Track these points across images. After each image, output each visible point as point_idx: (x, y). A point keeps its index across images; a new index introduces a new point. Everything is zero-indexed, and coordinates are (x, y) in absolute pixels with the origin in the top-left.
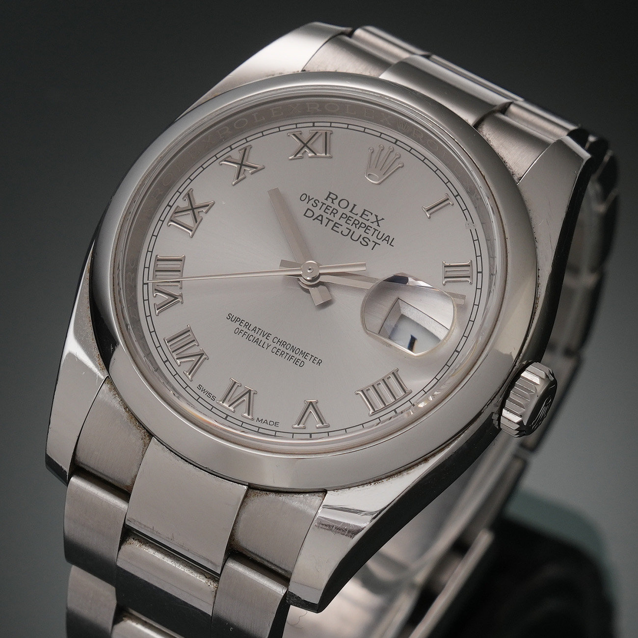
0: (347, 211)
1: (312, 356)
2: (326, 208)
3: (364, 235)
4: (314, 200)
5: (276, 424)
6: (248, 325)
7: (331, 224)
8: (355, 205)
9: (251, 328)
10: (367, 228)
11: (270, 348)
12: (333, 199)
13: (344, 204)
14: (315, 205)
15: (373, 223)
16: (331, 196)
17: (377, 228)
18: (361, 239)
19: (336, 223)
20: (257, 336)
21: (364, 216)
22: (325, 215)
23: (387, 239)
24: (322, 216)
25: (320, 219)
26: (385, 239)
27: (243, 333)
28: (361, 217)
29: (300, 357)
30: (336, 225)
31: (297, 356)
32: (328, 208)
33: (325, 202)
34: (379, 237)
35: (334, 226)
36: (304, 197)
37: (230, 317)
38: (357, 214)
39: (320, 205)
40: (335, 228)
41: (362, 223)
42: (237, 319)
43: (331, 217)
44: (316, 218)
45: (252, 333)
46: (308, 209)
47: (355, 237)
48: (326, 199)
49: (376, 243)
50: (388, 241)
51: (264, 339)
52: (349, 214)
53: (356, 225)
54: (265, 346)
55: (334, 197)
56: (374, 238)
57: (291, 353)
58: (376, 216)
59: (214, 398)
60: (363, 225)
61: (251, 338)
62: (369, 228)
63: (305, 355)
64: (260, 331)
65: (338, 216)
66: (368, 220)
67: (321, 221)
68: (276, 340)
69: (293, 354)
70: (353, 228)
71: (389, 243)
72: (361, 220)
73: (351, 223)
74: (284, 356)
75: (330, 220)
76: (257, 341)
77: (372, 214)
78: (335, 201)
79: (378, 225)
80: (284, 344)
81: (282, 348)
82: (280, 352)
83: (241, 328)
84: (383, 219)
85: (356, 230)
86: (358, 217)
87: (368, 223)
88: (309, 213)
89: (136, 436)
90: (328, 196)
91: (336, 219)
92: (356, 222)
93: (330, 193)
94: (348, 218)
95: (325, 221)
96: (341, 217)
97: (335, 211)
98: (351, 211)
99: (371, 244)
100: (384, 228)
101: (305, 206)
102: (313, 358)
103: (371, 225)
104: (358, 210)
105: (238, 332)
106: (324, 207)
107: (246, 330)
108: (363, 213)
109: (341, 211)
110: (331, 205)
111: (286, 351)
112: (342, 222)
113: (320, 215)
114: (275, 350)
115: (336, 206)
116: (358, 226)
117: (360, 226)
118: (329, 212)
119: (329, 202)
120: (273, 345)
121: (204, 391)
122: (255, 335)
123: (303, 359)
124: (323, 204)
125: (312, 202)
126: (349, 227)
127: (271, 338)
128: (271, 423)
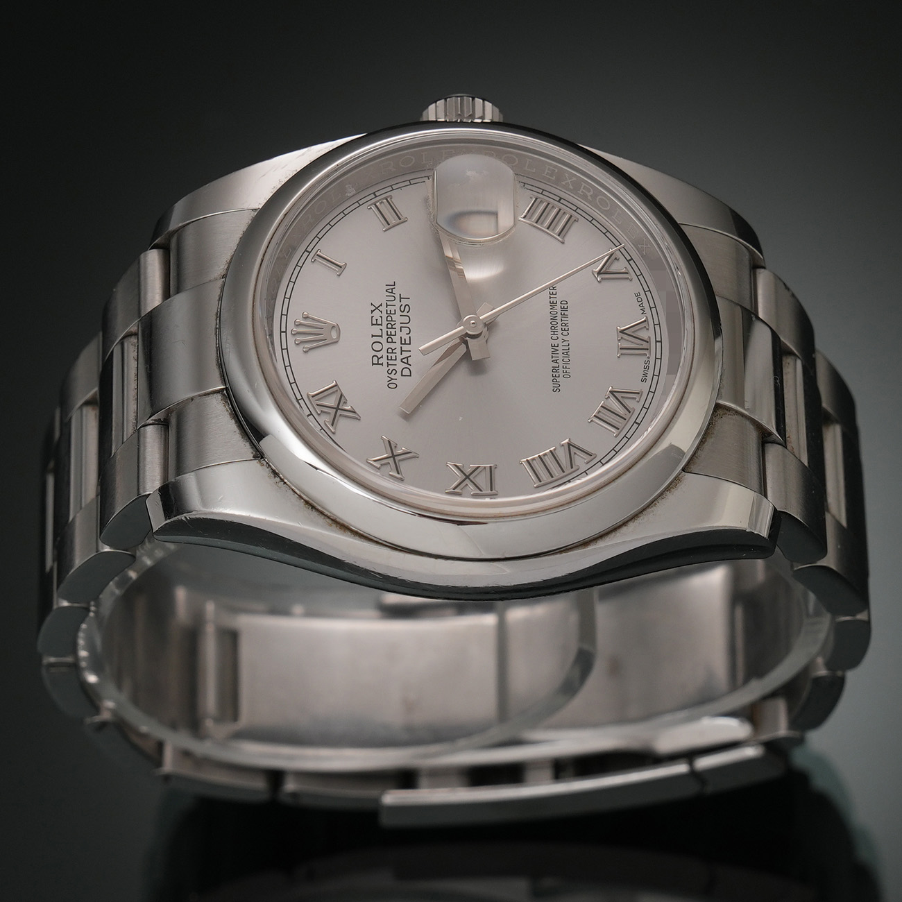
0: (383, 340)
1: (550, 298)
2: (391, 360)
3: (398, 313)
4: (389, 375)
5: (638, 296)
6: (555, 370)
7: (405, 347)
8: (373, 336)
9: (557, 365)
10: (389, 314)
11: (565, 338)
12: (378, 359)
13: (377, 347)
14: (394, 372)
15: (381, 312)
16: (375, 361)
17: (384, 305)
18: (405, 313)
19: (401, 344)
20: (561, 356)
21: (379, 322)
22: (400, 357)
24: (402, 359)
25: (406, 360)
26: (392, 292)
27: (565, 370)
28: (381, 325)
29: (558, 308)
30: (403, 342)
31: (559, 311)
32: (390, 358)
33: (385, 364)
34: (392, 299)
35: (405, 344)
36: (392, 385)
37: (557, 389)
38: (381, 330)
39: (391, 368)
40: (408, 342)
41: (387, 321)
42: (555, 381)
43: (398, 351)
44: (407, 363)
45: (560, 362)
46: (402, 375)
47: (407, 320)
48: (382, 364)
49: (401, 298)
50: (392, 289)
51: (560, 348)
52: (385, 336)
53: (392, 326)
54: (566, 343)
55: (375, 359)
56: (397, 302)
57: (559, 318)
58: (372, 312)
59: (647, 362)
60: (389, 319)
61: (566, 360)
63: (553, 305)
64: (553, 355)
65: (393, 346)
66: (381, 317)
67: (407, 358)
68: (555, 337)
69: (559, 315)
70: (398, 326)
71: (393, 287)
72: (385, 323)
73: (393, 331)
74: (566, 322)
75: (402, 351)
76: (566, 354)
77: (372, 317)
78: (379, 355)
79: (381, 305)
80: (554, 328)
81: (559, 327)
82: (563, 328)
83: (562, 374)
84: (372, 304)
85: (398, 322)
86: (384, 327)
87: (384, 316)
88: (406, 372)
90: (378, 364)
91: (398, 345)
92: (390, 326)
93: (373, 364)
94: (390, 335)
95: (405, 354)
96: (392, 342)
97: (390, 351)
98: (381, 336)
99: (404, 302)
100: (381, 298)
101: (400, 380)
102: (552, 296)
103: (384, 312)
104: (375, 330)
105: (567, 375)
106: (390, 362)
107: (561, 369)
108: (377, 324)
109: (386, 346)
110: (385, 357)
111: (560, 323)
112: (395, 339)
113: (402, 361)
114: (565, 333)
115: (384, 353)
116: (393, 323)
117: (392, 321)
118: (393, 355)
119: (384, 361)
120: (561, 337)
121: (645, 375)
122: (561, 358)
123: (559, 304)
124: (388, 365)
125: (392, 376)
126: (398, 330)
127: (555, 343)
128: (639, 300)
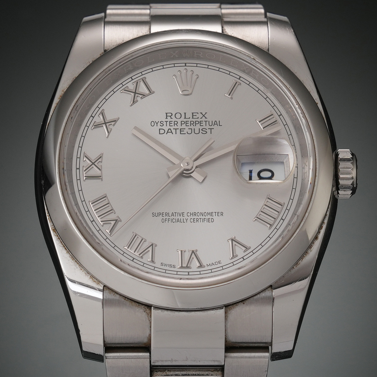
0: (182, 119)
1: (215, 212)
2: (170, 123)
3: (201, 128)
4: (159, 122)
5: (219, 262)
6: (167, 214)
7: (178, 131)
8: (185, 113)
9: (170, 215)
10: (200, 123)
11: (189, 220)
12: (170, 116)
13: (178, 116)
14: (162, 125)
15: (201, 118)
16: (168, 115)
17: (206, 119)
18: (201, 131)
19: (181, 129)
20: (177, 218)
21: (194, 117)
22: (172, 128)
23: (216, 123)
24: (170, 129)
25: (169, 131)
26: (214, 124)
27: (167, 220)
28: (193, 118)
29: (209, 217)
30: (182, 130)
31: (206, 217)
32: (171, 122)
33: (167, 120)
34: (211, 124)
35: (181, 131)
36: (154, 123)
37: (154, 215)
38: (190, 118)
39: (165, 123)
40: (182, 132)
41: (196, 121)
42: (159, 214)
43: (176, 127)
44: (168, 132)
45: (172, 217)
46: (160, 129)
47: (197, 131)
48: (167, 118)
49: (211, 129)
50: (217, 124)
51: (182, 217)
52: (185, 120)
53: (193, 124)
54: (185, 221)
55: (170, 115)
56: (208, 127)
57: (202, 217)
58: (201, 113)
59: (174, 266)
61: (174, 221)
62: (201, 122)
63: (211, 214)
64: (177, 214)
65: (179, 124)
66: (198, 118)
67: (171, 132)
68: (189, 214)
69: (204, 217)
70: (192, 127)
71: (218, 125)
72: (194, 120)
73: (189, 124)
74: (199, 221)
75: (176, 129)
76: (178, 221)
77: (198, 113)
78: (173, 117)
79: (206, 118)
80: (195, 214)
81: (196, 217)
82: (196, 219)
83: (164, 218)
84: (206, 113)
85: (195, 127)
86: (191, 119)
87: (199, 120)
88: (162, 131)
89: (140, 312)
90: (167, 116)
91: (179, 127)
92: (192, 123)
93: (167, 114)
94: (186, 123)
95: (174, 131)
96: (181, 124)
97: (176, 123)
98: (185, 118)
99: (209, 131)
100: (210, 118)
101: (156, 128)
102: (216, 213)
103: (201, 120)
104: (189, 115)
105: (164, 221)
106: (168, 123)
107: (168, 217)
108: (193, 116)
109: (179, 121)
110: (171, 120)
111: (199, 218)
112: (184, 126)
113: (169, 129)
114: (192, 220)
115: (174, 119)
116: (194, 124)
117: (196, 124)
118: (173, 125)
119: (169, 119)
120: (189, 218)
121: (166, 265)
122: (175, 217)
123: (211, 217)
124: (166, 122)
125: (159, 124)
126: (190, 127)
127: (185, 215)
128: (217, 263)
